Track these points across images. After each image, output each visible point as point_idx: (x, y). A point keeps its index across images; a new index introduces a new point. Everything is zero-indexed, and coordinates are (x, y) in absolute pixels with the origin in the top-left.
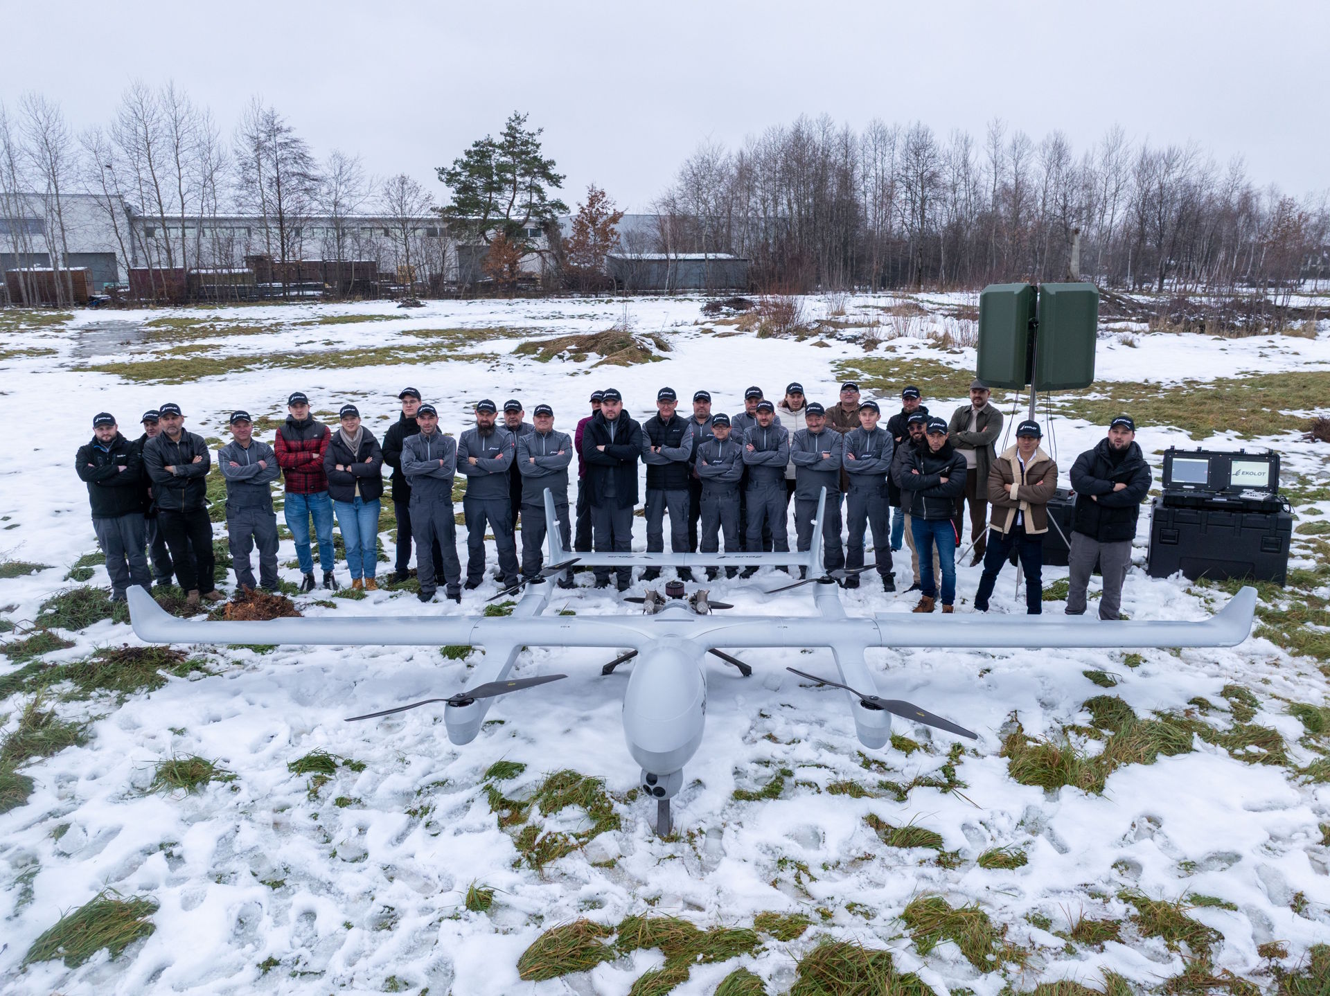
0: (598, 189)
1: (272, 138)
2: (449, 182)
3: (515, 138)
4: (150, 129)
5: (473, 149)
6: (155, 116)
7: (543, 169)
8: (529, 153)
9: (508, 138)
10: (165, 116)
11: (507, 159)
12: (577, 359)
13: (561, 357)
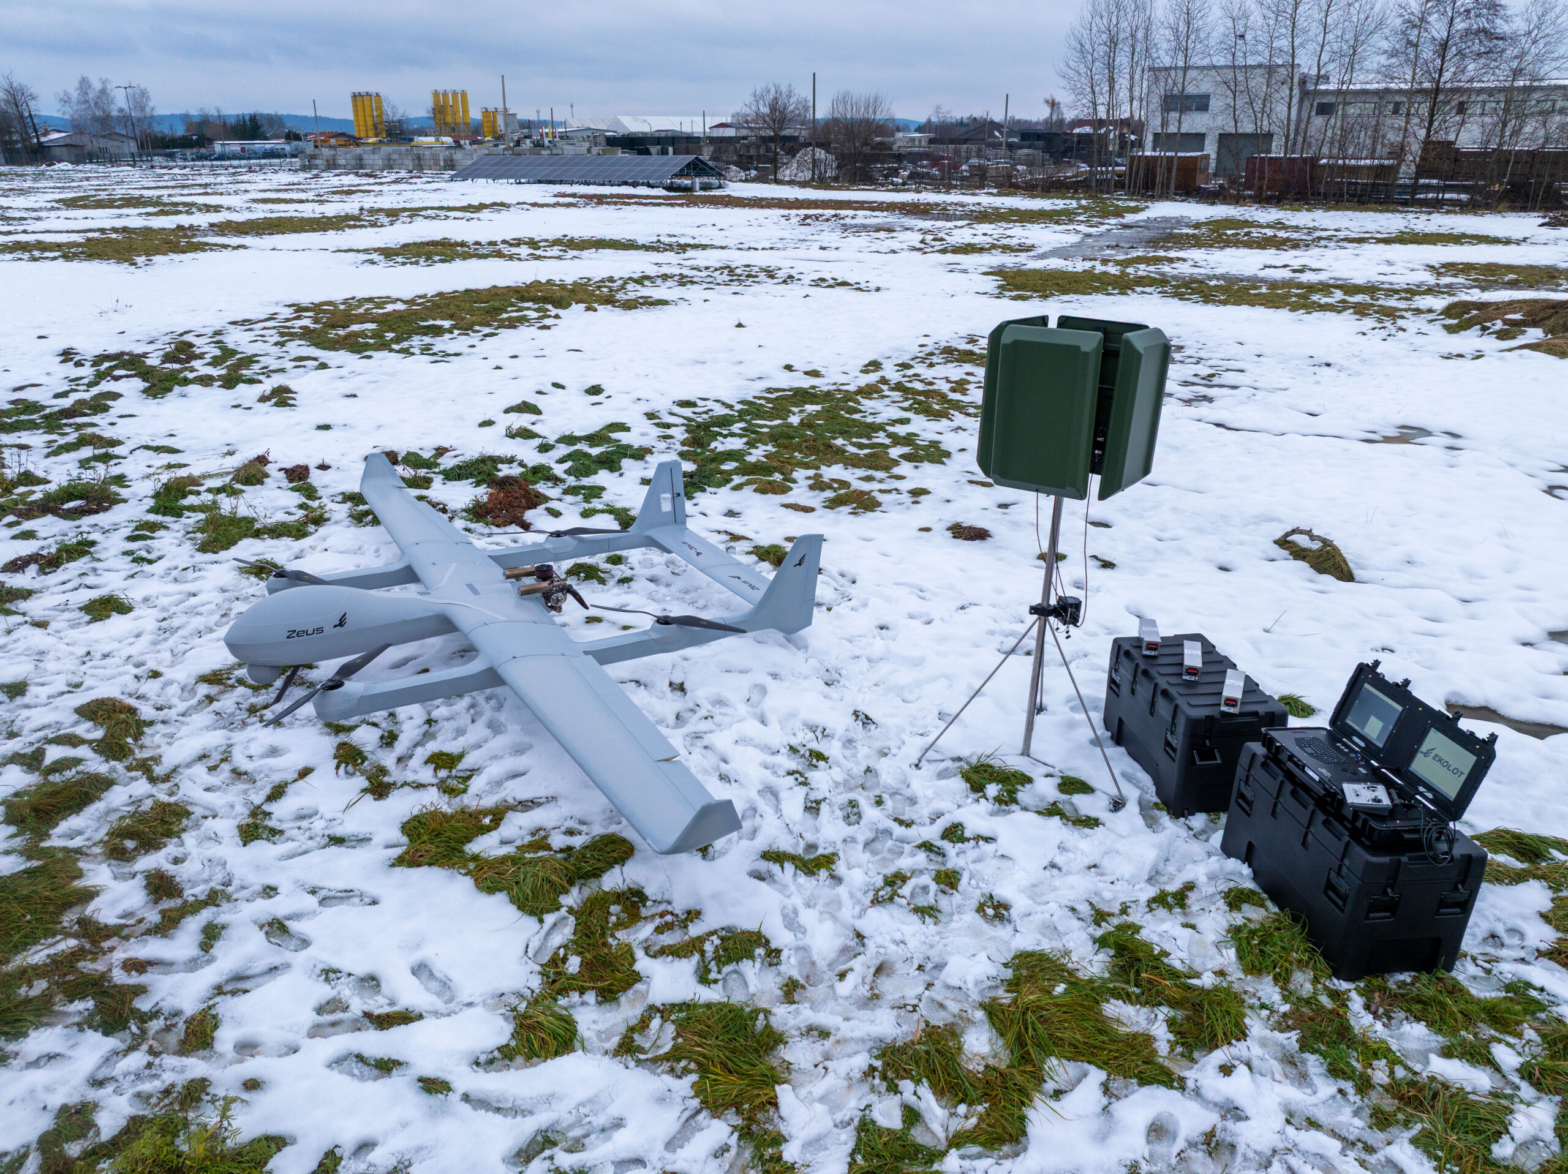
12: (1502, 335)
13: (1484, 329)
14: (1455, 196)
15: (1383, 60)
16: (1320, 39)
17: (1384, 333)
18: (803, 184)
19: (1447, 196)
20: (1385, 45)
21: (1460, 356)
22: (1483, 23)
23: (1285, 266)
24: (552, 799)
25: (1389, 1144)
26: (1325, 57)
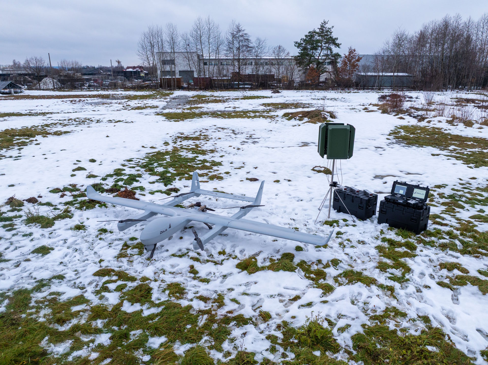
0: (353, 48)
1: (238, 34)
2: (298, 47)
3: (323, 30)
4: (202, 32)
5: (308, 34)
6: (204, 28)
7: (333, 41)
8: (328, 35)
9: (321, 30)
10: (207, 28)
11: (320, 38)
12: (300, 120)
13: (295, 119)
14: (247, 86)
15: (225, 52)
16: (208, 46)
17: (274, 122)
18: (53, 90)
19: (246, 86)
20: (225, 48)
21: (295, 125)
22: (246, 44)
23: (230, 107)
24: (260, 252)
25: (447, 253)
26: (210, 51)
